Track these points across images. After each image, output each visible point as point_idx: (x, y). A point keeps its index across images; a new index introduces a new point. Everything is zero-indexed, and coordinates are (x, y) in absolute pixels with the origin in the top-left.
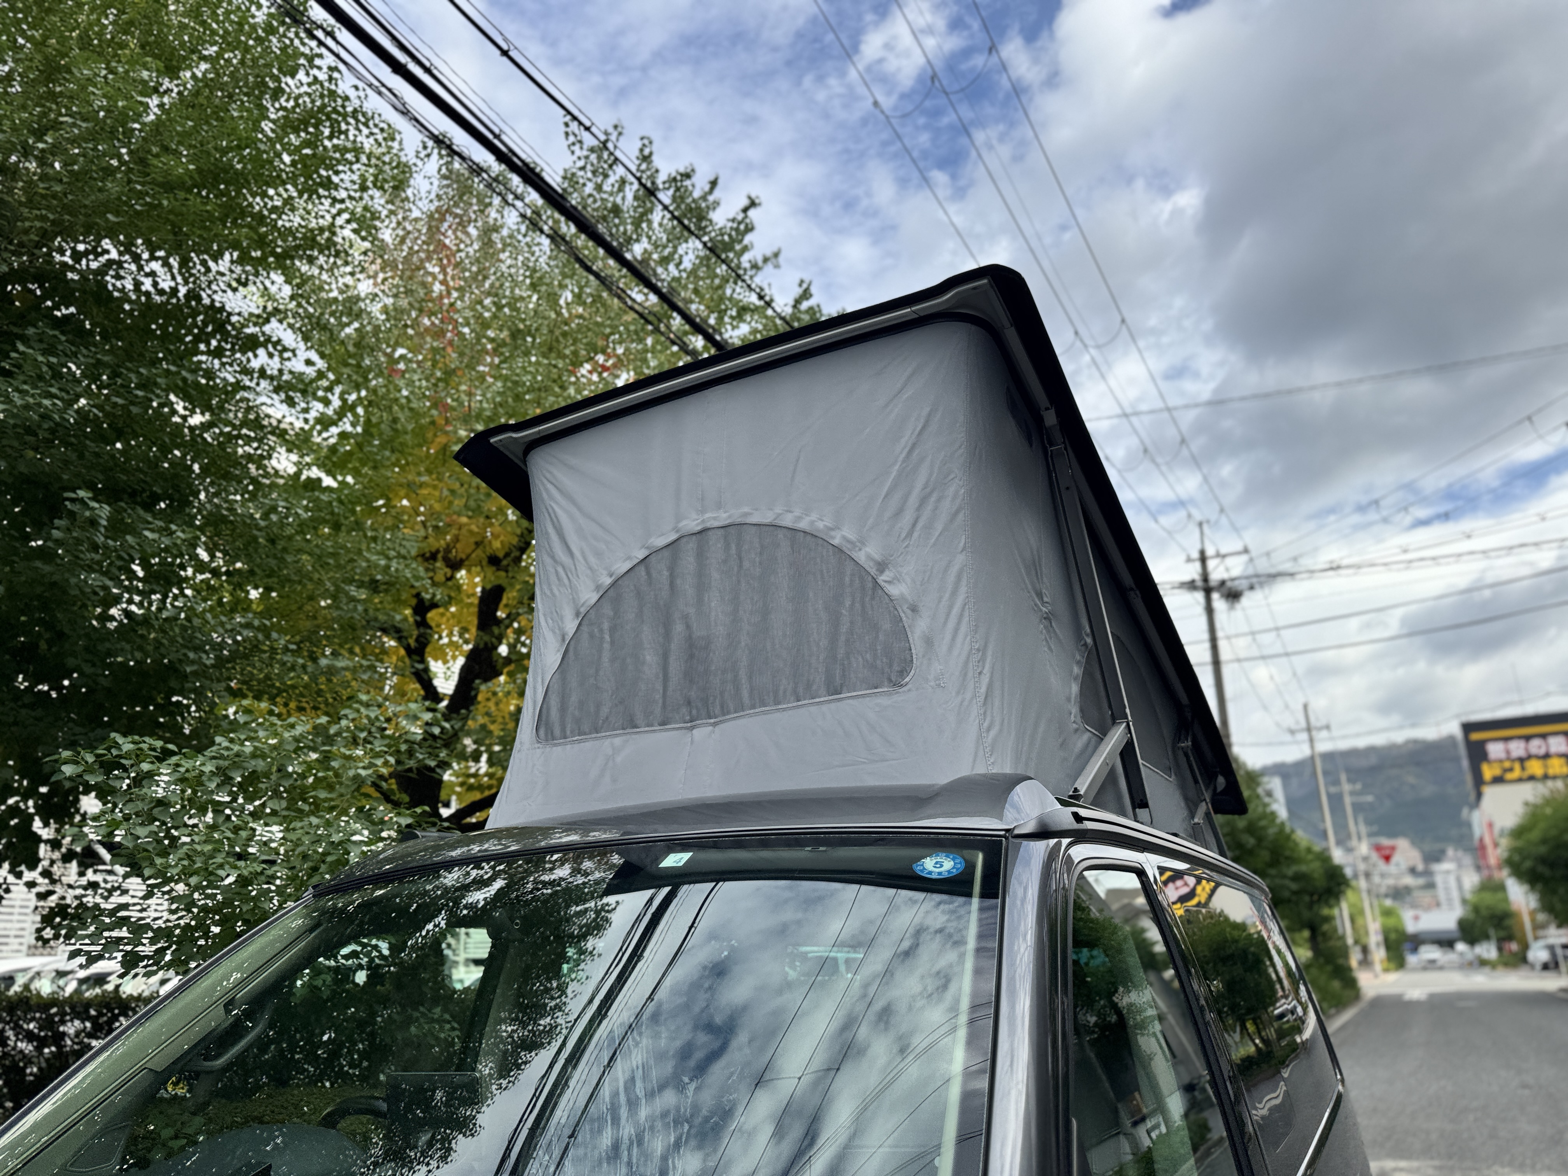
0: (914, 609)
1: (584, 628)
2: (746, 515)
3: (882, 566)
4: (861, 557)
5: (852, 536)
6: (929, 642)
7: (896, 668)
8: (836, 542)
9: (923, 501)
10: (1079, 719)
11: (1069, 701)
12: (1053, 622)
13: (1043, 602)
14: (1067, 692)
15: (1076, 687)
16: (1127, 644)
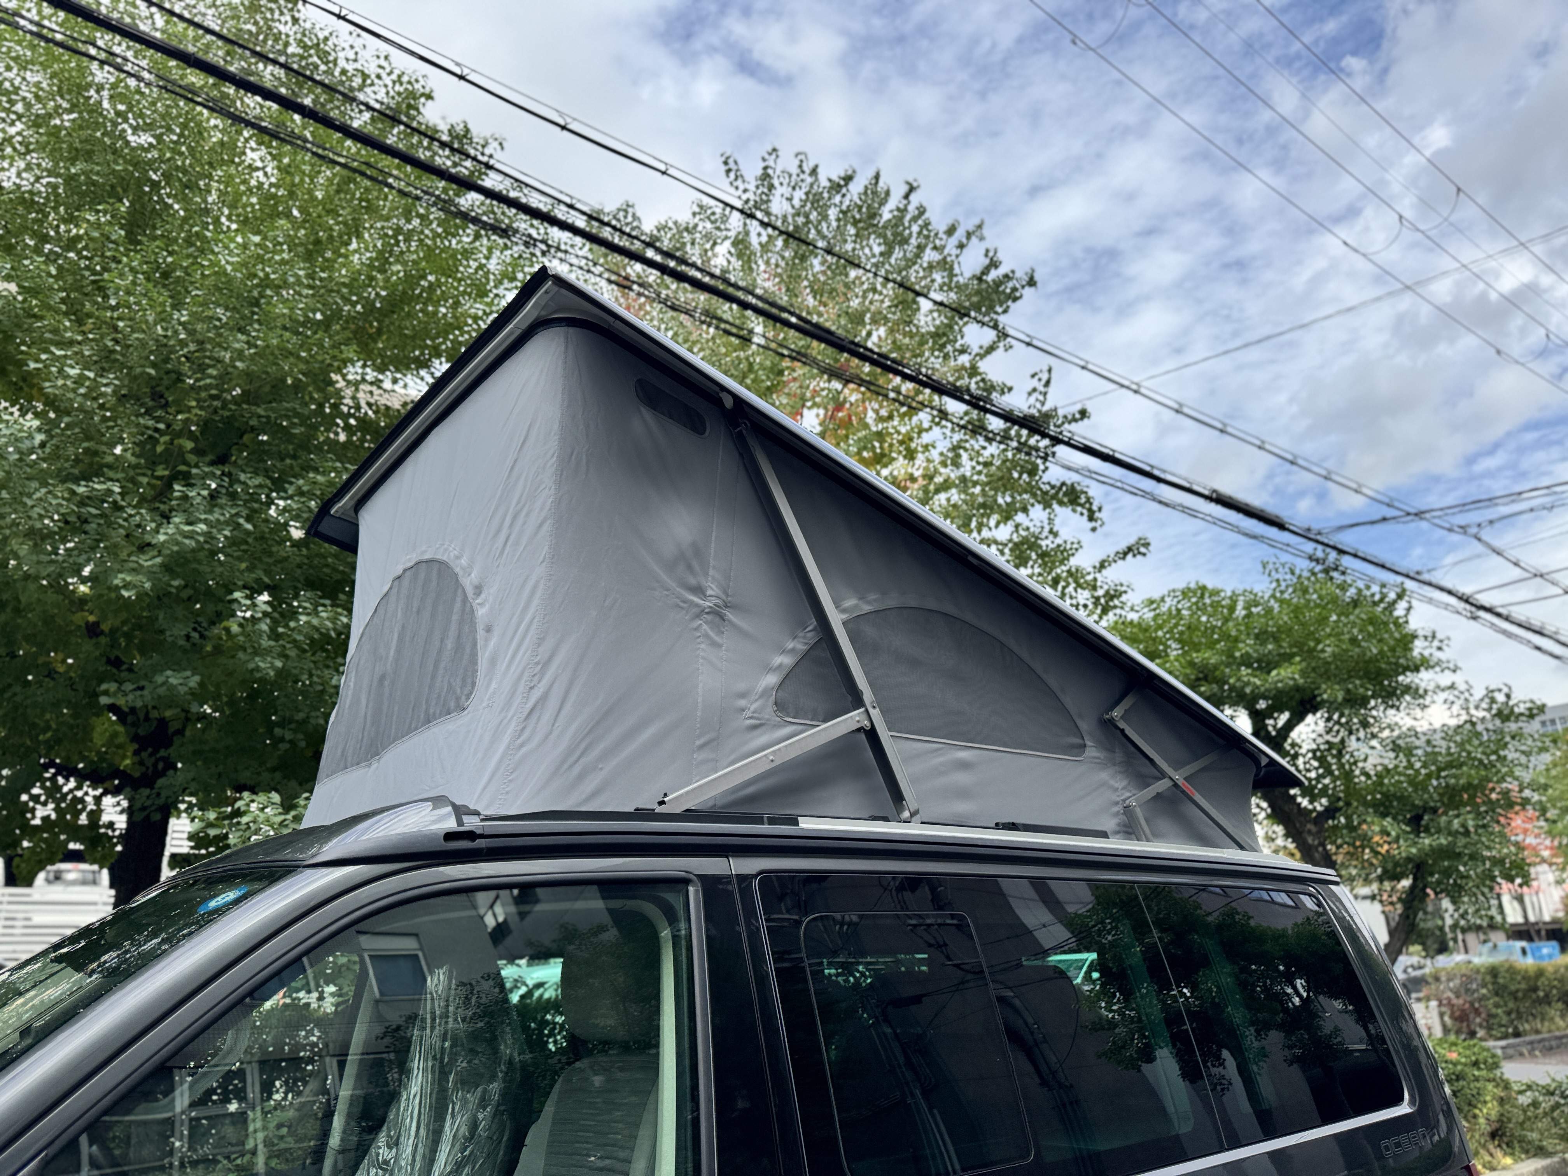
3: (478, 591)
4: (467, 583)
5: (468, 564)
6: (493, 661)
7: (466, 691)
8: (458, 570)
9: (516, 517)
10: (769, 712)
11: (743, 695)
12: (729, 615)
13: (705, 596)
14: (741, 686)
15: (772, 679)
16: (969, 616)
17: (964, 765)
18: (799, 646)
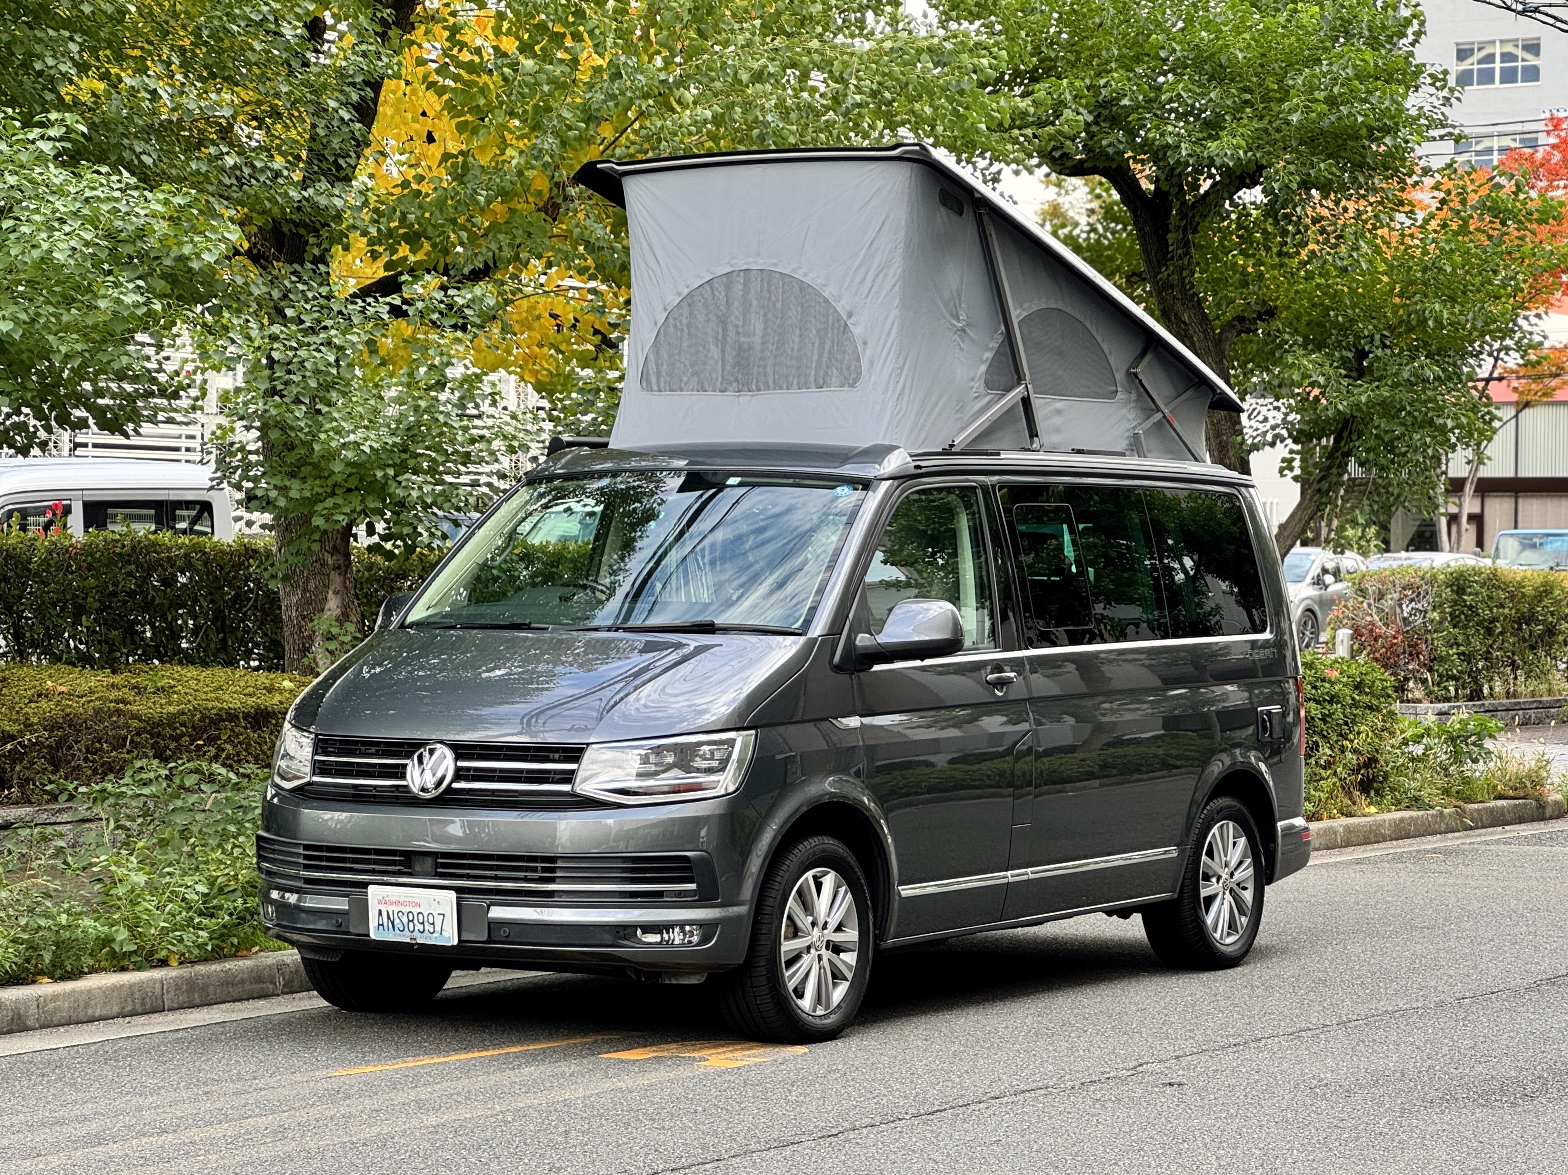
0: (865, 343)
1: (671, 321)
2: (775, 265)
3: (850, 314)
4: (839, 307)
5: (835, 293)
6: (872, 363)
7: (853, 376)
8: (826, 294)
9: (877, 276)
10: (982, 389)
11: (972, 379)
12: (968, 331)
13: (959, 320)
14: (972, 374)
15: (983, 368)
16: (1069, 310)
17: (1058, 412)
18: (994, 345)
